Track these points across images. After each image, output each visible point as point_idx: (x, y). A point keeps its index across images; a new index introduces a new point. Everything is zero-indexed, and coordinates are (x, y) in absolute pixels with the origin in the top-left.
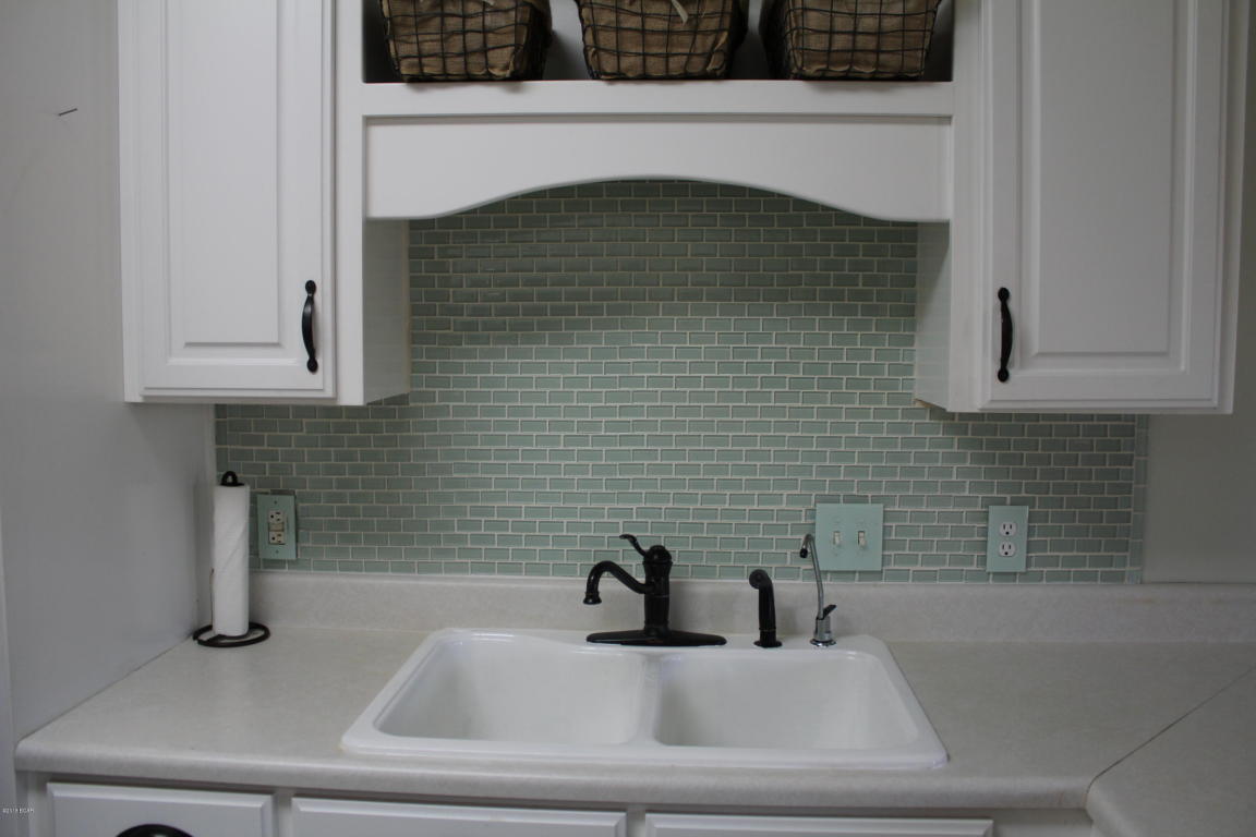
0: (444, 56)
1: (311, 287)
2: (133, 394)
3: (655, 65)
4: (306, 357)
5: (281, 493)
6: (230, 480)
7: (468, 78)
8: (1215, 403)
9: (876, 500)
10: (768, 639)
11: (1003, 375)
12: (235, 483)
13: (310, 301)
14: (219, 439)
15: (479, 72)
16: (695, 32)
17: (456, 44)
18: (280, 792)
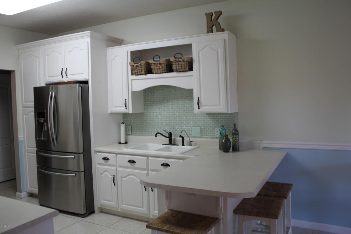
0: (138, 72)
1: (126, 100)
2: (109, 112)
3: (159, 72)
4: (125, 108)
5: (130, 125)
6: (123, 123)
7: (141, 75)
8: (226, 112)
9: (199, 127)
10: (183, 145)
11: (199, 108)
12: (123, 124)
13: (126, 101)
14: (123, 119)
15: (141, 74)
16: (162, 68)
17: (138, 71)
18: (116, 154)
